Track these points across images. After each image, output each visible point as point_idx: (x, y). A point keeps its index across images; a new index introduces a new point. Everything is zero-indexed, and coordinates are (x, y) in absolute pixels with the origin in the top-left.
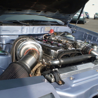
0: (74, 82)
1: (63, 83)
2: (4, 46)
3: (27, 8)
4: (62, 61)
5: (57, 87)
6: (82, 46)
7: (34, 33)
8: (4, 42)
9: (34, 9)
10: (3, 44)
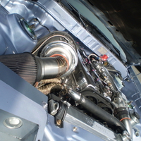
0: (75, 136)
1: (62, 126)
2: (40, 26)
3: (101, 9)
4: (84, 101)
5: (51, 125)
6: (121, 105)
7: (84, 42)
8: (44, 23)
9: (107, 16)
10: (40, 23)
